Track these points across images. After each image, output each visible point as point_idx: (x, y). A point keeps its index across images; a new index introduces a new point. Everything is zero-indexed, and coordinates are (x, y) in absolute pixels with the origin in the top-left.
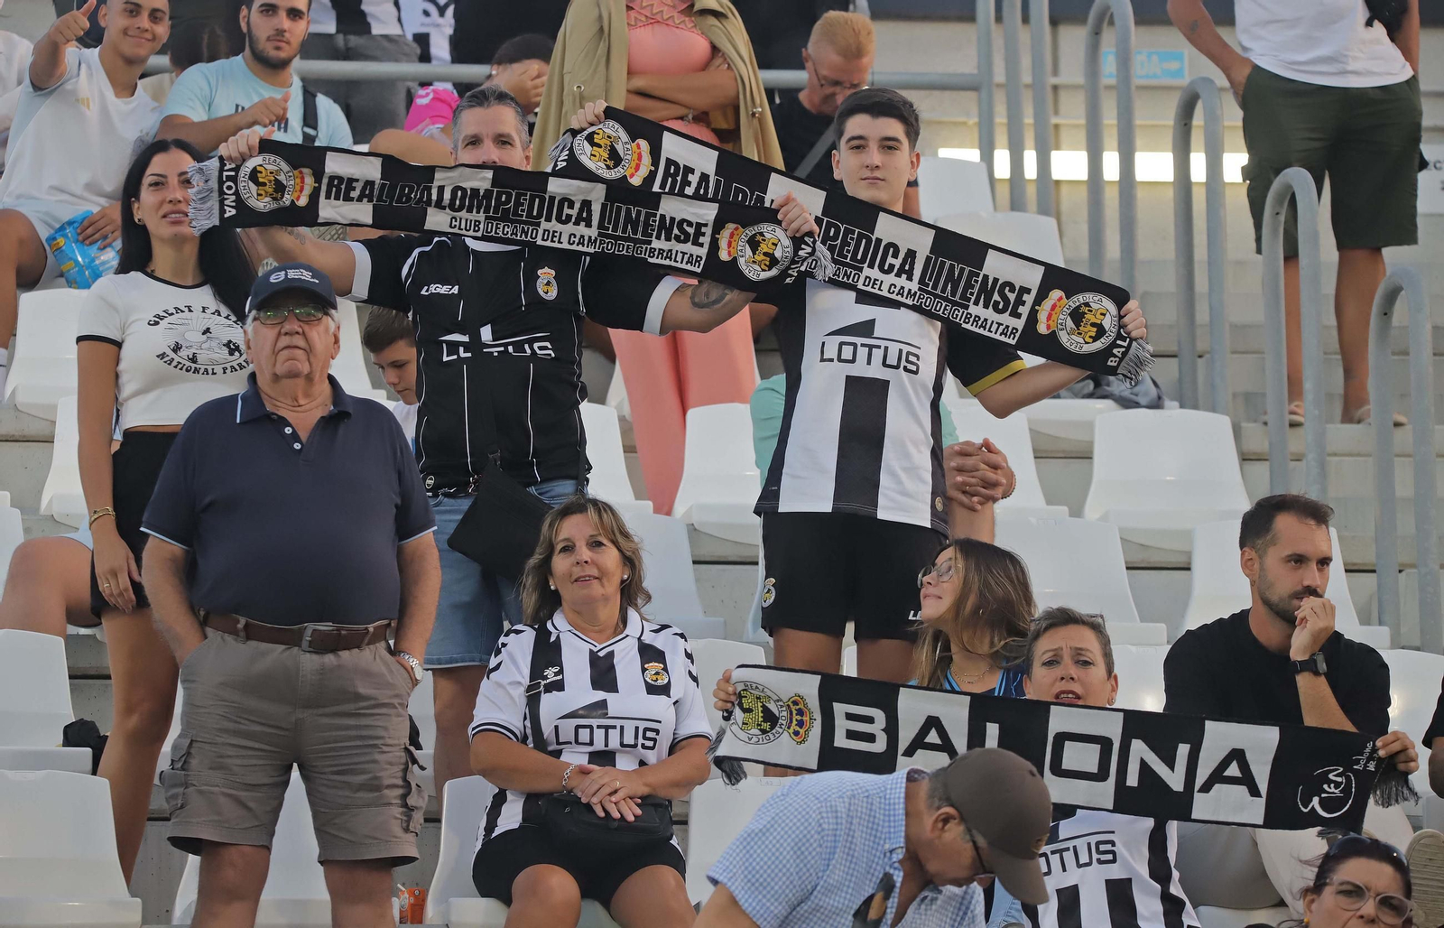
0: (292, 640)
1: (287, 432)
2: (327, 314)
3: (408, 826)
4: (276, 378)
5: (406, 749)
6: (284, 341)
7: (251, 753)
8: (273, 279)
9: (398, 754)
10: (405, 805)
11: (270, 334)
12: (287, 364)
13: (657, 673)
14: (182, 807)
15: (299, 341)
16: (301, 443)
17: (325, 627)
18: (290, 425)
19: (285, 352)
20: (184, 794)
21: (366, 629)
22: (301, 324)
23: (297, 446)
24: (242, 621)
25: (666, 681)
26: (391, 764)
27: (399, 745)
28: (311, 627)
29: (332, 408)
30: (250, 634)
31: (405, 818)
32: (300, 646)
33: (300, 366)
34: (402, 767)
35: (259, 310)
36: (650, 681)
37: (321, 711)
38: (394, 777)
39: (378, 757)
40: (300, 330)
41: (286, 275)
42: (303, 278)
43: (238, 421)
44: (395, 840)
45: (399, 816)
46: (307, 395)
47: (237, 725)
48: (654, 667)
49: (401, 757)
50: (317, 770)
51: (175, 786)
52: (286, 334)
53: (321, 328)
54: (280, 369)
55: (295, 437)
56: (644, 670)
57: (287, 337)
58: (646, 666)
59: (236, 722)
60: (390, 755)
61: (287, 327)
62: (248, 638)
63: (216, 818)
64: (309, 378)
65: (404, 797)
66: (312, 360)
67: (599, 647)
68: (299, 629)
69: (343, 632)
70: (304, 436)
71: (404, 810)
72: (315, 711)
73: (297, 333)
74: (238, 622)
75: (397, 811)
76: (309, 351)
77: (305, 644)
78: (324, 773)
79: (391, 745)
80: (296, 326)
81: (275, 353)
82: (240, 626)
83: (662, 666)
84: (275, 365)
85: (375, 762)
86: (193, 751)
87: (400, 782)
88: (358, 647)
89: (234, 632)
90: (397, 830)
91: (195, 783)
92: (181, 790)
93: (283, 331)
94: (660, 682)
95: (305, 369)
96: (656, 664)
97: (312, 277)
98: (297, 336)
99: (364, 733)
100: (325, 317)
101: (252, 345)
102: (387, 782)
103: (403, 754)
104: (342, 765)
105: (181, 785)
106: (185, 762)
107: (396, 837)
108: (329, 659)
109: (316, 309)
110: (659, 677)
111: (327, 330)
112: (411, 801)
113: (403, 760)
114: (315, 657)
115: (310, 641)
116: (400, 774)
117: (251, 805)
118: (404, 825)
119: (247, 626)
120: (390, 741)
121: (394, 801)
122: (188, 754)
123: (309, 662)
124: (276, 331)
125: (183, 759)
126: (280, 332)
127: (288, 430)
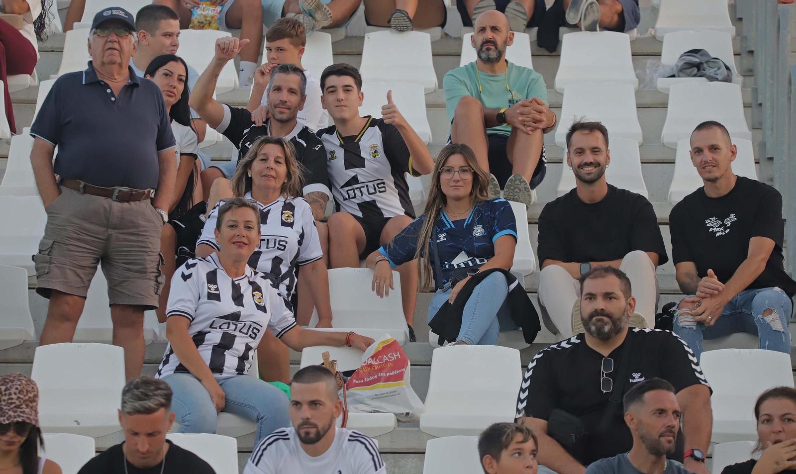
0: (108, 195)
1: (108, 91)
2: (131, 34)
3: (157, 291)
4: (103, 63)
5: (159, 254)
6: (109, 45)
7: (85, 250)
8: (105, 14)
9: (156, 257)
10: (157, 281)
11: (101, 41)
12: (109, 57)
13: (288, 216)
14: (47, 273)
15: (116, 46)
16: (115, 97)
17: (125, 189)
18: (110, 88)
19: (109, 52)
20: (49, 267)
21: (144, 192)
22: (118, 37)
23: (113, 99)
24: (82, 184)
25: (292, 221)
26: (152, 262)
27: (157, 252)
28: (118, 188)
29: (130, 81)
30: (86, 190)
31: (156, 287)
32: (112, 198)
33: (116, 58)
34: (157, 263)
35: (97, 29)
36: (284, 220)
37: (121, 231)
38: (153, 268)
39: (147, 257)
40: (117, 40)
41: (112, 12)
42: (120, 14)
43: (84, 83)
44: (150, 297)
45: (153, 285)
46: (119, 74)
47: (77, 235)
48: (288, 213)
49: (157, 258)
50: (113, 260)
51: (43, 262)
52: (110, 41)
53: (128, 40)
54: (106, 60)
55: (112, 94)
56: (282, 214)
57: (110, 43)
58: (284, 212)
59: (78, 234)
60: (152, 257)
61: (110, 38)
62: (85, 192)
63: (65, 280)
64: (120, 65)
65: (157, 277)
66: (122, 55)
67: (264, 207)
68: (112, 189)
69: (134, 193)
70: (116, 93)
71: (156, 283)
72: (118, 231)
73: (116, 42)
74: (80, 184)
75: (153, 283)
76: (121, 51)
77: (114, 197)
78: (118, 263)
79: (153, 252)
80: (115, 38)
81: (104, 51)
82: (82, 186)
83: (292, 213)
84: (103, 58)
85: (145, 260)
86: (54, 246)
87: (156, 271)
88: (139, 201)
89: (78, 190)
90: (153, 293)
91: (54, 262)
92: (47, 265)
93: (108, 40)
94: (289, 221)
95: (119, 60)
96: (289, 212)
97: (125, 15)
98: (116, 43)
99: (140, 244)
100: (130, 35)
101: (92, 47)
102: (150, 270)
103: (158, 257)
104: (127, 259)
105: (47, 262)
106: (50, 251)
107: (151, 296)
108: (126, 205)
109: (126, 30)
110: (289, 218)
111: (130, 41)
112: (160, 279)
113: (158, 260)
114: (119, 204)
115: (117, 196)
116: (156, 267)
117: (82, 276)
118: (156, 291)
119: (85, 186)
120: (153, 250)
121: (153, 278)
122: (52, 247)
123: (117, 206)
124: (105, 39)
125: (49, 250)
126: (107, 41)
127: (109, 91)
